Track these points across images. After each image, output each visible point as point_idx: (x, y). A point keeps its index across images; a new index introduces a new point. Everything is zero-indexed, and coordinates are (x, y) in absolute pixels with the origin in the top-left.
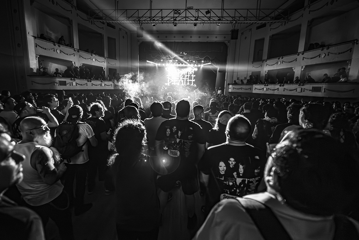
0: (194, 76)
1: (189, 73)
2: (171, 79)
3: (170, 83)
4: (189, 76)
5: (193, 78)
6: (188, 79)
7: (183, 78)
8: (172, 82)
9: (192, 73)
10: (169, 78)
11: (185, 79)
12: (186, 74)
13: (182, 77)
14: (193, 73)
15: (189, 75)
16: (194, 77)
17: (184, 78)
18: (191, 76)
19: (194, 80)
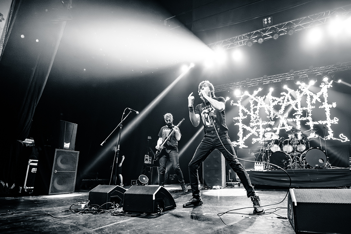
0: (331, 106)
1: (309, 99)
2: (248, 125)
3: (245, 138)
4: (310, 108)
5: (328, 114)
6: (310, 118)
7: (291, 120)
8: (253, 136)
10: (241, 125)
12: (299, 106)
13: (286, 115)
14: (326, 96)
15: (312, 105)
16: (332, 109)
17: (294, 117)
18: (320, 107)
19: (336, 118)
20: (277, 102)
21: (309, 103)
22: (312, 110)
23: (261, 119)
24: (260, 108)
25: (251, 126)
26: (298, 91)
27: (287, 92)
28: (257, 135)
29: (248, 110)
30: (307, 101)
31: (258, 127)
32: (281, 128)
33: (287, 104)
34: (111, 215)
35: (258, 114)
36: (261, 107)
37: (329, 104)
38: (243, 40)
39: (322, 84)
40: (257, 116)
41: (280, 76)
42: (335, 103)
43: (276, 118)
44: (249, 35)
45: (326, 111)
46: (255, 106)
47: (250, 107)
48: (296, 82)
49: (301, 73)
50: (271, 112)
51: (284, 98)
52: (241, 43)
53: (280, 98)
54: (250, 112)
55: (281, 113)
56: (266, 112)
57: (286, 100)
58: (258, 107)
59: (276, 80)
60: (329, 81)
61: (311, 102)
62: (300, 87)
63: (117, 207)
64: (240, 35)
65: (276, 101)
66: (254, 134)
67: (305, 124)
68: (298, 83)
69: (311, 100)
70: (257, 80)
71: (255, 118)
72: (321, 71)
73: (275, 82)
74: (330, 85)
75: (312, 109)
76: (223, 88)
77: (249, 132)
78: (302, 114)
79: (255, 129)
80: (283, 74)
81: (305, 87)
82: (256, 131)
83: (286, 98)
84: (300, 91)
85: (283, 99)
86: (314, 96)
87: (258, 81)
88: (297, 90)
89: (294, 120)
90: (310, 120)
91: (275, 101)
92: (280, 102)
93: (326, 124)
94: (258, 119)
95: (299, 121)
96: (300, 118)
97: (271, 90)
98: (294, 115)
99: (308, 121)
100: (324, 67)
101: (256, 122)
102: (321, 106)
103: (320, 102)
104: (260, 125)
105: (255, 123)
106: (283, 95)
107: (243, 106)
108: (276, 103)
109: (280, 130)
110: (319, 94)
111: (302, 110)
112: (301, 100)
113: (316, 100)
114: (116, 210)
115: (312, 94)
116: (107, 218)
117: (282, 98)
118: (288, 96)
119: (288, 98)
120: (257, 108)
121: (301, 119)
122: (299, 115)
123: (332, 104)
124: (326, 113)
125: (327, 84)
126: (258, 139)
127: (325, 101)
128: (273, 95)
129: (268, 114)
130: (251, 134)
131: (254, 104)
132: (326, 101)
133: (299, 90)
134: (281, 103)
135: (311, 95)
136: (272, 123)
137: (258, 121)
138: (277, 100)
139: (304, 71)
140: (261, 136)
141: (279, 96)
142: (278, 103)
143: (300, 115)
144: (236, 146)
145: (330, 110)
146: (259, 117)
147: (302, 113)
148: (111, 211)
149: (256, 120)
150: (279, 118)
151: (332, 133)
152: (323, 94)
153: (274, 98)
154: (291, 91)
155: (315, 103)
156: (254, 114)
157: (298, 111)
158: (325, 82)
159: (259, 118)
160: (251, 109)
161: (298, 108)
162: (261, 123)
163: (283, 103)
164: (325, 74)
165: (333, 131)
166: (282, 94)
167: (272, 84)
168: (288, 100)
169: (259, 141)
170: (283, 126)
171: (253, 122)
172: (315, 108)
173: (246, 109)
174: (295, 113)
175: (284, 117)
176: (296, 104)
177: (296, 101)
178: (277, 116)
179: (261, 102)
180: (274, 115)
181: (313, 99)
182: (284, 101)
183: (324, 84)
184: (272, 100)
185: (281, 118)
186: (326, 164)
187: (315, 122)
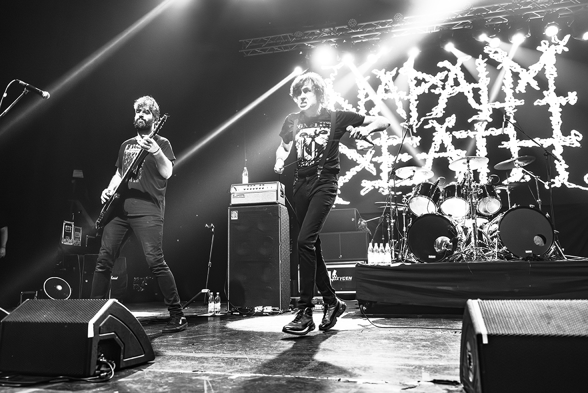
0: (563, 101)
1: (508, 79)
4: (510, 105)
5: (556, 121)
6: (510, 131)
7: (461, 135)
8: (364, 175)
9: (541, 79)
11: (480, 135)
13: (451, 121)
14: (551, 74)
15: (517, 96)
16: (566, 110)
17: (470, 127)
18: (536, 103)
19: (577, 133)
20: (428, 85)
21: (509, 93)
22: (516, 110)
25: (359, 148)
26: (483, 59)
27: (453, 60)
28: (374, 173)
29: (351, 106)
30: (503, 87)
31: (378, 152)
32: (437, 156)
33: (454, 91)
36: (386, 96)
37: (558, 95)
39: (542, 42)
42: (575, 93)
43: (426, 127)
45: (551, 114)
47: (359, 97)
48: (477, 35)
49: (491, 12)
50: (411, 111)
51: (447, 76)
53: (435, 75)
55: (438, 116)
57: (451, 82)
58: (380, 96)
60: (561, 37)
61: (514, 89)
62: (486, 50)
65: (426, 82)
66: (366, 168)
67: (499, 147)
68: (483, 37)
69: (515, 84)
70: (376, 26)
72: (540, 9)
74: (562, 47)
75: (516, 107)
76: (286, 43)
77: (354, 164)
78: (490, 120)
79: (369, 156)
81: (499, 50)
82: (371, 162)
83: (452, 76)
84: (486, 59)
85: (443, 78)
86: (523, 73)
87: (381, 27)
88: (481, 56)
89: (471, 134)
90: (511, 136)
91: (423, 83)
92: (434, 87)
93: (552, 147)
95: (483, 137)
96: (485, 130)
98: (470, 121)
99: (506, 138)
102: (538, 100)
103: (538, 89)
104: (381, 146)
106: (444, 69)
107: (340, 94)
108: (424, 88)
110: (535, 68)
111: (491, 109)
112: (488, 83)
113: (528, 83)
115: (517, 68)
117: (441, 75)
118: (455, 71)
119: (455, 77)
121: (488, 133)
122: (483, 121)
123: (566, 95)
124: (551, 118)
125: (556, 45)
126: (377, 184)
127: (549, 87)
128: (418, 66)
129: (404, 116)
130: (358, 169)
131: (368, 90)
132: (552, 87)
133: (486, 56)
134: (437, 89)
135: (515, 71)
136: (415, 141)
138: (427, 80)
140: (384, 175)
141: (434, 71)
142: (429, 89)
143: (486, 121)
145: (561, 110)
147: (491, 116)
150: (433, 129)
151: (566, 170)
152: (543, 70)
153: (421, 75)
154: (463, 58)
155: (523, 91)
157: (481, 111)
158: (549, 40)
160: (359, 103)
161: (480, 104)
162: (385, 141)
163: (443, 88)
164: (550, 18)
165: (567, 167)
166: (440, 65)
168: (457, 83)
169: (379, 188)
170: (443, 148)
172: (523, 103)
173: (347, 101)
174: (475, 117)
175: (445, 126)
176: (476, 92)
177: (476, 86)
178: (426, 122)
179: (386, 84)
180: (419, 121)
181: (519, 81)
182: (446, 83)
183: (547, 42)
184: (416, 82)
185: (436, 129)
186: (553, 248)
187: (524, 141)
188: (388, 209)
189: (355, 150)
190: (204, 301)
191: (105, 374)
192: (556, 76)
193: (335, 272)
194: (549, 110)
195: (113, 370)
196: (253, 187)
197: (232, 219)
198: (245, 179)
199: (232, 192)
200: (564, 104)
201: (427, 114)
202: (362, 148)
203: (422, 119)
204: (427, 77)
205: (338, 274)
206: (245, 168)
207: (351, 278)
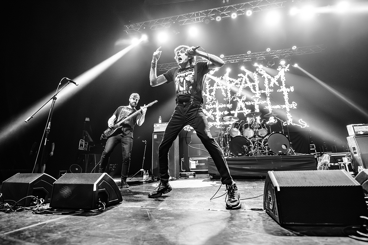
1: (266, 82)
4: (268, 91)
5: (286, 97)
6: (268, 101)
7: (248, 103)
9: (279, 81)
12: (257, 88)
13: (244, 98)
14: (283, 79)
15: (270, 88)
16: (290, 93)
17: (252, 100)
18: (278, 91)
19: (295, 103)
20: (235, 83)
21: (267, 87)
22: (270, 94)
23: (217, 101)
24: (216, 89)
25: (207, 109)
26: (256, 73)
27: (244, 73)
28: (213, 119)
30: (264, 84)
31: (215, 110)
32: (239, 112)
33: (245, 86)
34: (33, 213)
35: (214, 96)
36: (218, 88)
37: (286, 88)
38: (200, 16)
39: (279, 67)
40: (213, 98)
41: (237, 56)
42: (293, 87)
43: (234, 100)
44: (207, 13)
45: (284, 95)
46: (211, 87)
47: (206, 88)
48: (253, 64)
49: (258, 55)
50: (228, 94)
51: (242, 80)
52: (198, 20)
54: (206, 93)
55: (239, 96)
56: (222, 93)
57: (243, 82)
58: (215, 87)
59: (234, 60)
60: (286, 65)
61: (269, 85)
62: (257, 70)
63: (42, 202)
64: (197, 11)
65: (233, 82)
66: (210, 117)
67: (264, 108)
68: (256, 65)
69: (269, 83)
71: (211, 99)
72: (277, 54)
73: (232, 62)
74: (287, 69)
75: (270, 92)
79: (211, 112)
80: (240, 55)
81: (262, 70)
82: (212, 114)
83: (244, 80)
84: (257, 73)
85: (240, 80)
86: (272, 79)
88: (255, 72)
89: (252, 103)
90: (269, 104)
93: (285, 109)
94: (214, 101)
95: (257, 104)
96: (258, 101)
97: (229, 70)
99: (266, 105)
100: (280, 50)
101: (213, 104)
102: (279, 90)
103: (278, 85)
104: (216, 108)
105: (211, 105)
106: (241, 77)
108: (233, 84)
109: (238, 113)
110: (277, 77)
111: (260, 93)
112: (258, 83)
113: (274, 83)
114: (40, 206)
115: (270, 77)
116: (27, 217)
117: (239, 80)
118: (245, 77)
119: (245, 80)
120: (213, 89)
121: (259, 103)
122: (257, 98)
123: (289, 88)
124: (284, 97)
125: (284, 68)
126: (215, 123)
127: (283, 84)
128: (230, 76)
129: (225, 96)
131: (210, 85)
132: (284, 85)
133: (257, 72)
134: (238, 85)
135: (268, 78)
136: (230, 106)
137: (214, 104)
138: (234, 81)
139: (261, 53)
140: (217, 120)
141: (237, 78)
142: (235, 85)
144: (190, 130)
145: (288, 94)
146: (215, 98)
147: (260, 96)
148: (32, 208)
149: (213, 102)
150: (237, 101)
151: (291, 118)
152: (280, 78)
153: (231, 79)
154: (248, 72)
155: (273, 86)
156: (210, 95)
157: (256, 94)
158: (282, 66)
159: (216, 100)
160: (207, 90)
161: (256, 91)
162: (217, 106)
163: (241, 84)
164: (282, 57)
165: (292, 116)
166: (239, 75)
167: (228, 64)
168: (246, 83)
169: (216, 125)
170: (241, 109)
171: (209, 104)
172: (273, 91)
174: (254, 96)
175: (242, 100)
176: (254, 86)
177: (254, 84)
178: (234, 98)
179: (217, 83)
180: (231, 98)
181: (271, 82)
182: (242, 83)
183: (281, 67)
184: (229, 82)
185: (238, 101)
186: (290, 150)
187: (274, 106)
188: (220, 134)
189: (205, 110)
190: (141, 175)
191: (101, 208)
192: (285, 80)
193: (197, 161)
194: (283, 94)
195: (104, 206)
196: (163, 124)
197: (154, 138)
198: (160, 121)
199: (154, 127)
200: (289, 91)
201: (235, 95)
202: (208, 109)
203: (232, 97)
204: (234, 80)
205: (199, 162)
206: (160, 116)
207: (204, 164)
